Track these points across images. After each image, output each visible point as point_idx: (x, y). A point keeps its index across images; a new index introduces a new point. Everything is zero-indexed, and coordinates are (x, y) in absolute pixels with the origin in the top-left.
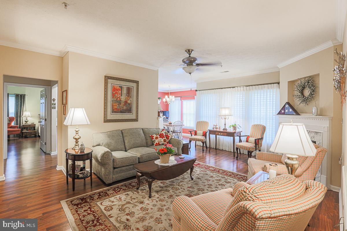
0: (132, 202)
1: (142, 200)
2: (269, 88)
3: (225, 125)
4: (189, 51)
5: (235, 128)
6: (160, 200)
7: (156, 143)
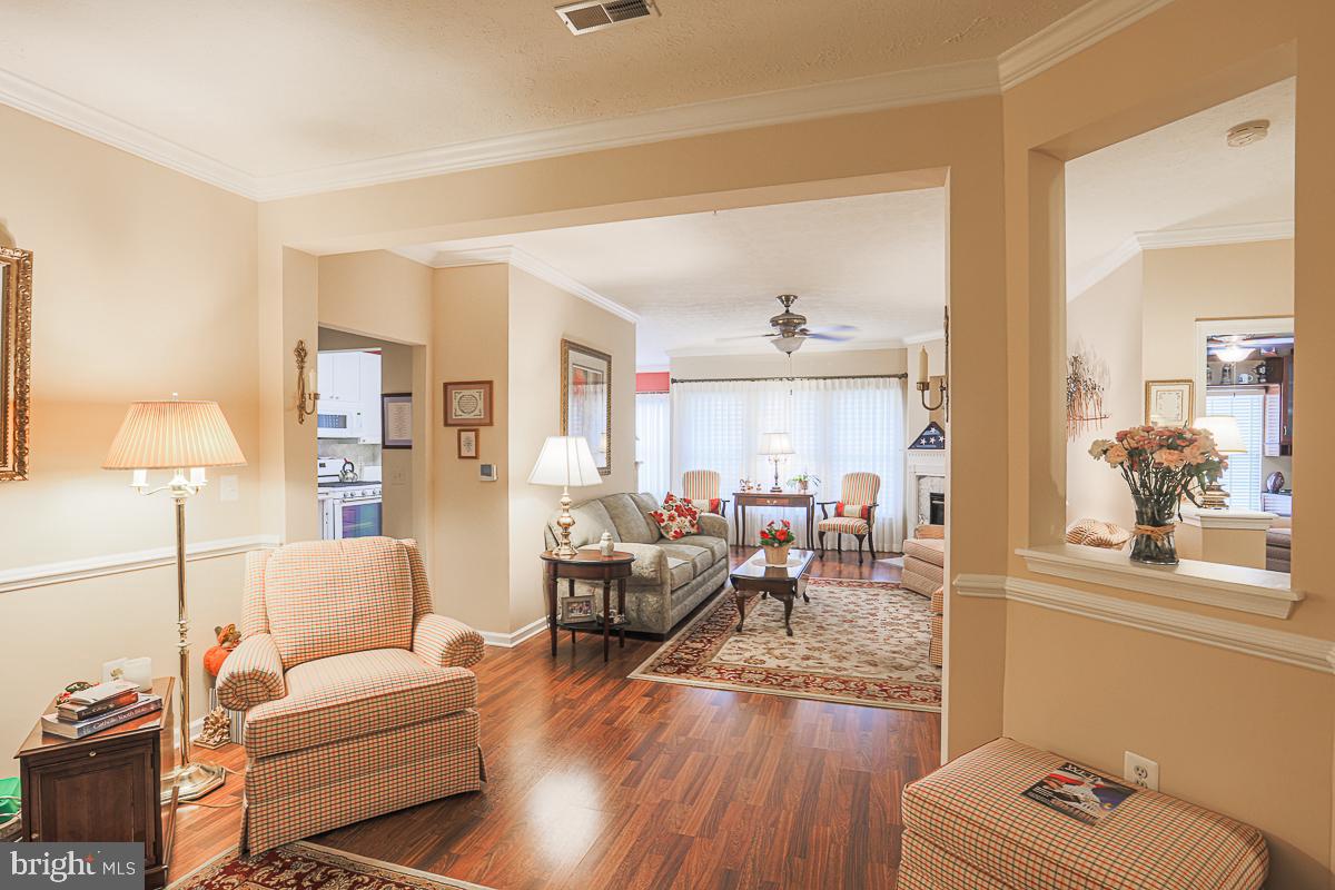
3: (776, 478)
4: (787, 300)
5: (804, 484)
7: (676, 532)
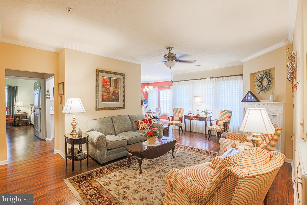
0: (126, 178)
1: (134, 176)
2: (234, 80)
3: (198, 111)
4: (170, 49)
5: (206, 113)
6: (150, 175)
7: (141, 128)
